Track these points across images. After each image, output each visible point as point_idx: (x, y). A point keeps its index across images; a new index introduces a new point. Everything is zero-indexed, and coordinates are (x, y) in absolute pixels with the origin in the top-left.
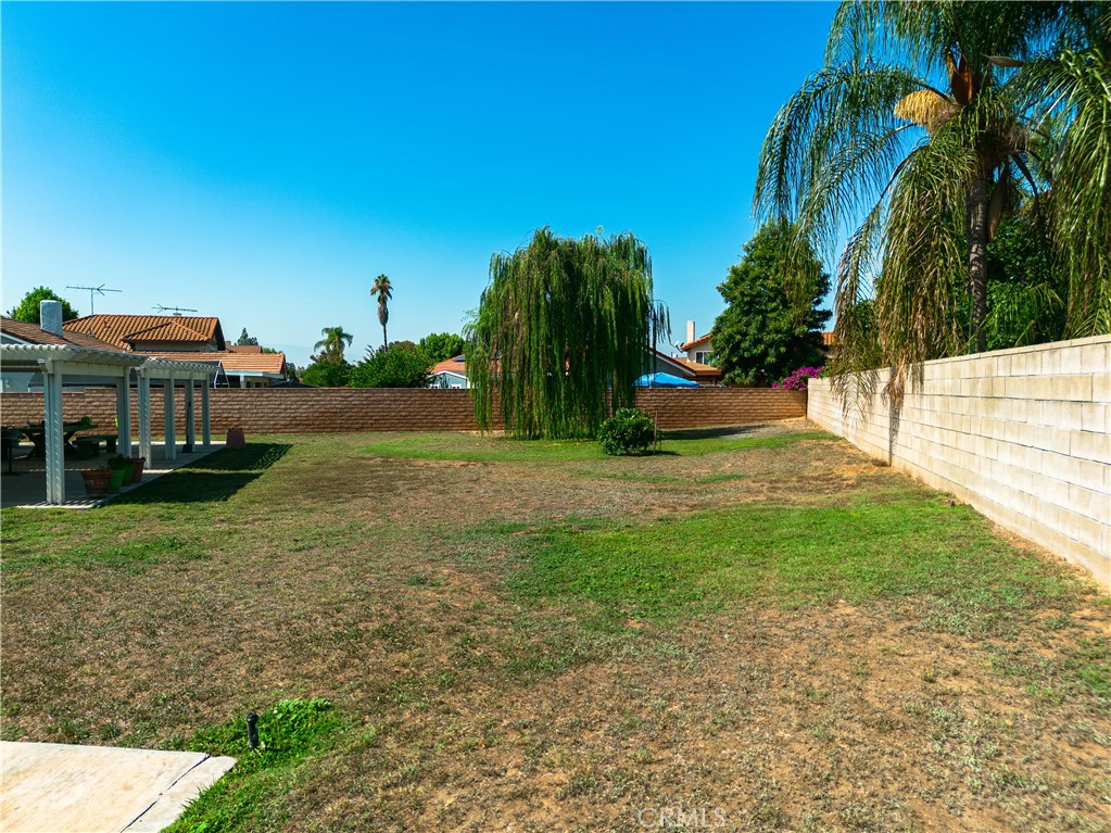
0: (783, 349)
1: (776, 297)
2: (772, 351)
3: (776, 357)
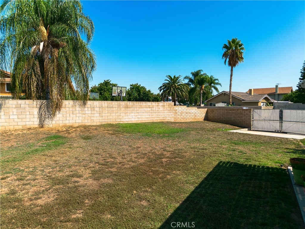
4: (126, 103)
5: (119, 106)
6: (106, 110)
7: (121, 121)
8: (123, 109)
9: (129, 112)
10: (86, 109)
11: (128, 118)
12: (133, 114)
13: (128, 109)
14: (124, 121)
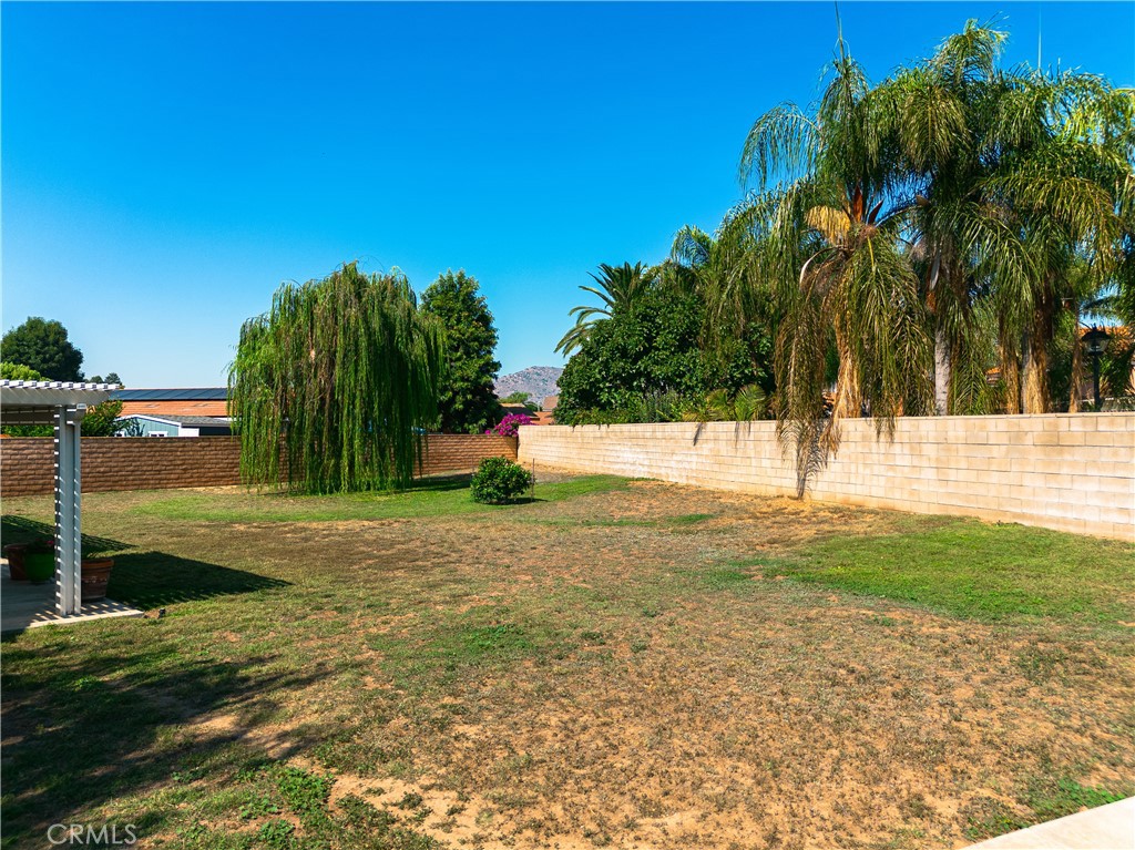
0: (469, 397)
1: (459, 346)
2: (460, 398)
3: (463, 403)
4: (1050, 424)
5: (1016, 438)
6: (961, 453)
7: (1023, 516)
8: (1035, 455)
9: (1065, 470)
10: (897, 448)
11: (1063, 506)
12: (1092, 487)
13: (1061, 453)
14: (1040, 518)
